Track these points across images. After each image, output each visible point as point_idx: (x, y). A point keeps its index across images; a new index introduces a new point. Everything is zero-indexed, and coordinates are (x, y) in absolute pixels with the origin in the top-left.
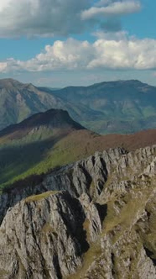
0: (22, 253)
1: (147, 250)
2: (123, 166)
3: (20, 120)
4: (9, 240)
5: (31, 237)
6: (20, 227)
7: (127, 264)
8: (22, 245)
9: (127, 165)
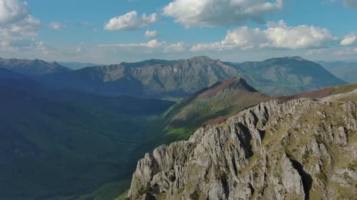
0: (213, 156)
1: (287, 155)
2: (279, 111)
3: (210, 85)
4: (206, 149)
5: (219, 147)
6: (212, 141)
7: (275, 162)
8: (214, 152)
9: (281, 111)
